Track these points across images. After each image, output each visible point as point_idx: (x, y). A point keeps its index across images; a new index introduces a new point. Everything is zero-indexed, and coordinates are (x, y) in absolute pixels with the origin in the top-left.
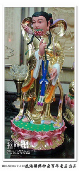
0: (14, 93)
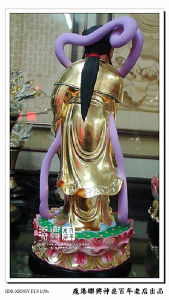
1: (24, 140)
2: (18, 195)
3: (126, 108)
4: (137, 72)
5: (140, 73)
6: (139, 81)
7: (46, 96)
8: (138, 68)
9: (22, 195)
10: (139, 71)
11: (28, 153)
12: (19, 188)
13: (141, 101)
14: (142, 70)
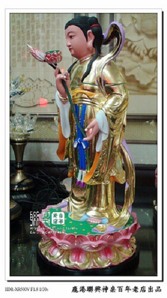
0: (65, 164)
1: (29, 132)
2: (27, 188)
3: (134, 92)
4: (144, 53)
5: (147, 54)
6: (146, 63)
7: (51, 85)
8: (145, 48)
9: (31, 187)
10: (146, 52)
11: (38, 144)
12: (28, 181)
13: (149, 84)
14: (148, 51)
